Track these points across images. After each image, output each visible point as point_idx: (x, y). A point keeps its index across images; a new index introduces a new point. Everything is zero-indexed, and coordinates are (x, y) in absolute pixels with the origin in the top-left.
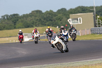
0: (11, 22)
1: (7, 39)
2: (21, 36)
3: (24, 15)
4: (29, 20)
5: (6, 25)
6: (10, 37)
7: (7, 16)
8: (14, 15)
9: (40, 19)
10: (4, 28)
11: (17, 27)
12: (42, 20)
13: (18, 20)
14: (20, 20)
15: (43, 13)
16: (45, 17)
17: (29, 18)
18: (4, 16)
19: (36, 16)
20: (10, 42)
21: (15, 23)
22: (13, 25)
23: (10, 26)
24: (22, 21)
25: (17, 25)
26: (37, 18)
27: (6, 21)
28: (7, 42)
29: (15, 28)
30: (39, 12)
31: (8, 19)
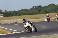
0: (37, 10)
1: (35, 19)
2: (48, 18)
3: (45, 6)
4: (48, 9)
5: (35, 12)
6: (37, 18)
7: (35, 6)
8: (39, 6)
9: (54, 9)
10: (33, 13)
11: (41, 13)
12: (55, 9)
13: (41, 9)
14: (42, 9)
15: (55, 6)
16: (57, 7)
17: (48, 8)
18: (34, 7)
19: (52, 7)
20: (37, 21)
21: (40, 10)
22: (39, 12)
23: (37, 12)
24: (44, 10)
25: (41, 12)
26: (52, 8)
27: (35, 10)
28: (35, 22)
29: (40, 13)
30: (53, 5)
31: (35, 8)
